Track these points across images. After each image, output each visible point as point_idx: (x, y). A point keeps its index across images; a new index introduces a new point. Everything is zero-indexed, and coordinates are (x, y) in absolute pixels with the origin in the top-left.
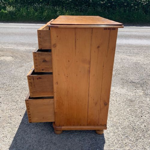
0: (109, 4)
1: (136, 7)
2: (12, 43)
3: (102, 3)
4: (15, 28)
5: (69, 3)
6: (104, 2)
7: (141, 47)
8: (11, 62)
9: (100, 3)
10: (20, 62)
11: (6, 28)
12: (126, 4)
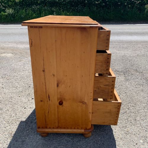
0: (103, 4)
1: (130, 6)
2: (12, 42)
3: (97, 3)
4: (14, 29)
5: (65, 4)
6: (99, 2)
7: (130, 42)
8: (11, 58)
9: (95, 3)
10: (19, 57)
11: (6, 29)
12: (120, 3)
